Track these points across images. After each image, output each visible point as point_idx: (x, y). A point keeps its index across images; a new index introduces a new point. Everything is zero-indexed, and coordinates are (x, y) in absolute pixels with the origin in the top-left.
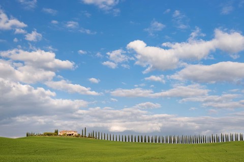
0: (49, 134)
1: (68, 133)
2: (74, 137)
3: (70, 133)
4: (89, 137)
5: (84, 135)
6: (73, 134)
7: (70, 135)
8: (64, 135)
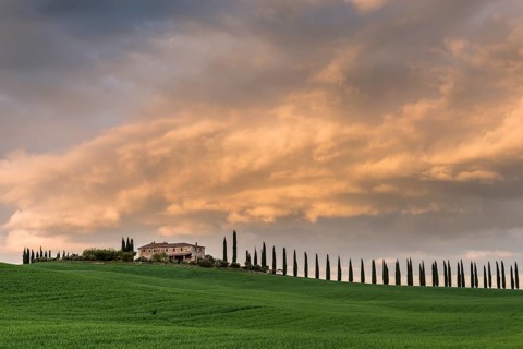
0: (103, 256)
1: (170, 252)
2: (196, 268)
3: (178, 252)
4: (248, 267)
5: (230, 260)
6: (189, 256)
7: (180, 258)
8: (157, 259)
